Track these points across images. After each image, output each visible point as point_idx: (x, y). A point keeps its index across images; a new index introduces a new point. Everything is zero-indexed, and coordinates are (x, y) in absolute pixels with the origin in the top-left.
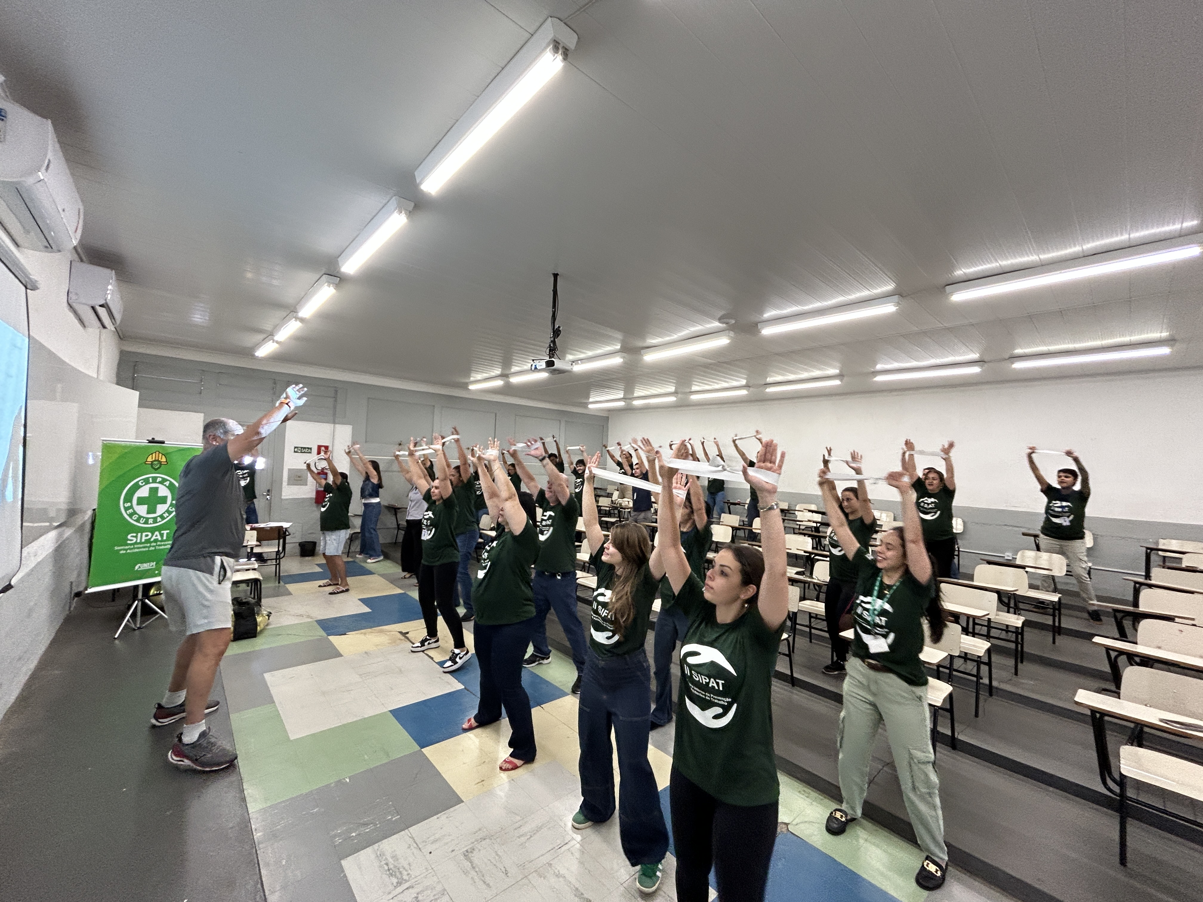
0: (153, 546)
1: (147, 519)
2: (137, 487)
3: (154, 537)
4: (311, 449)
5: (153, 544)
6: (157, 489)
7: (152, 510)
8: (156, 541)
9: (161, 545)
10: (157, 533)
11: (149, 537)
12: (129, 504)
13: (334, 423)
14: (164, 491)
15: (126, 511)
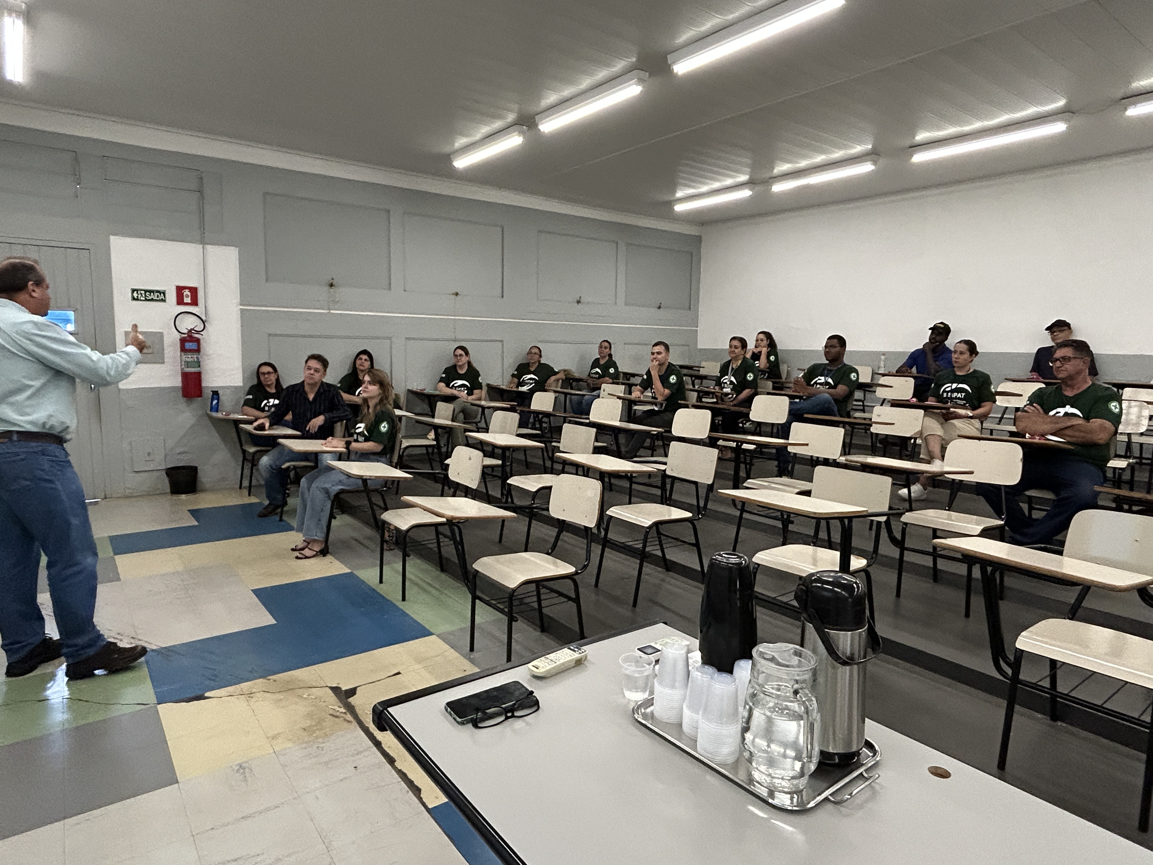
4: (164, 293)
13: (203, 242)
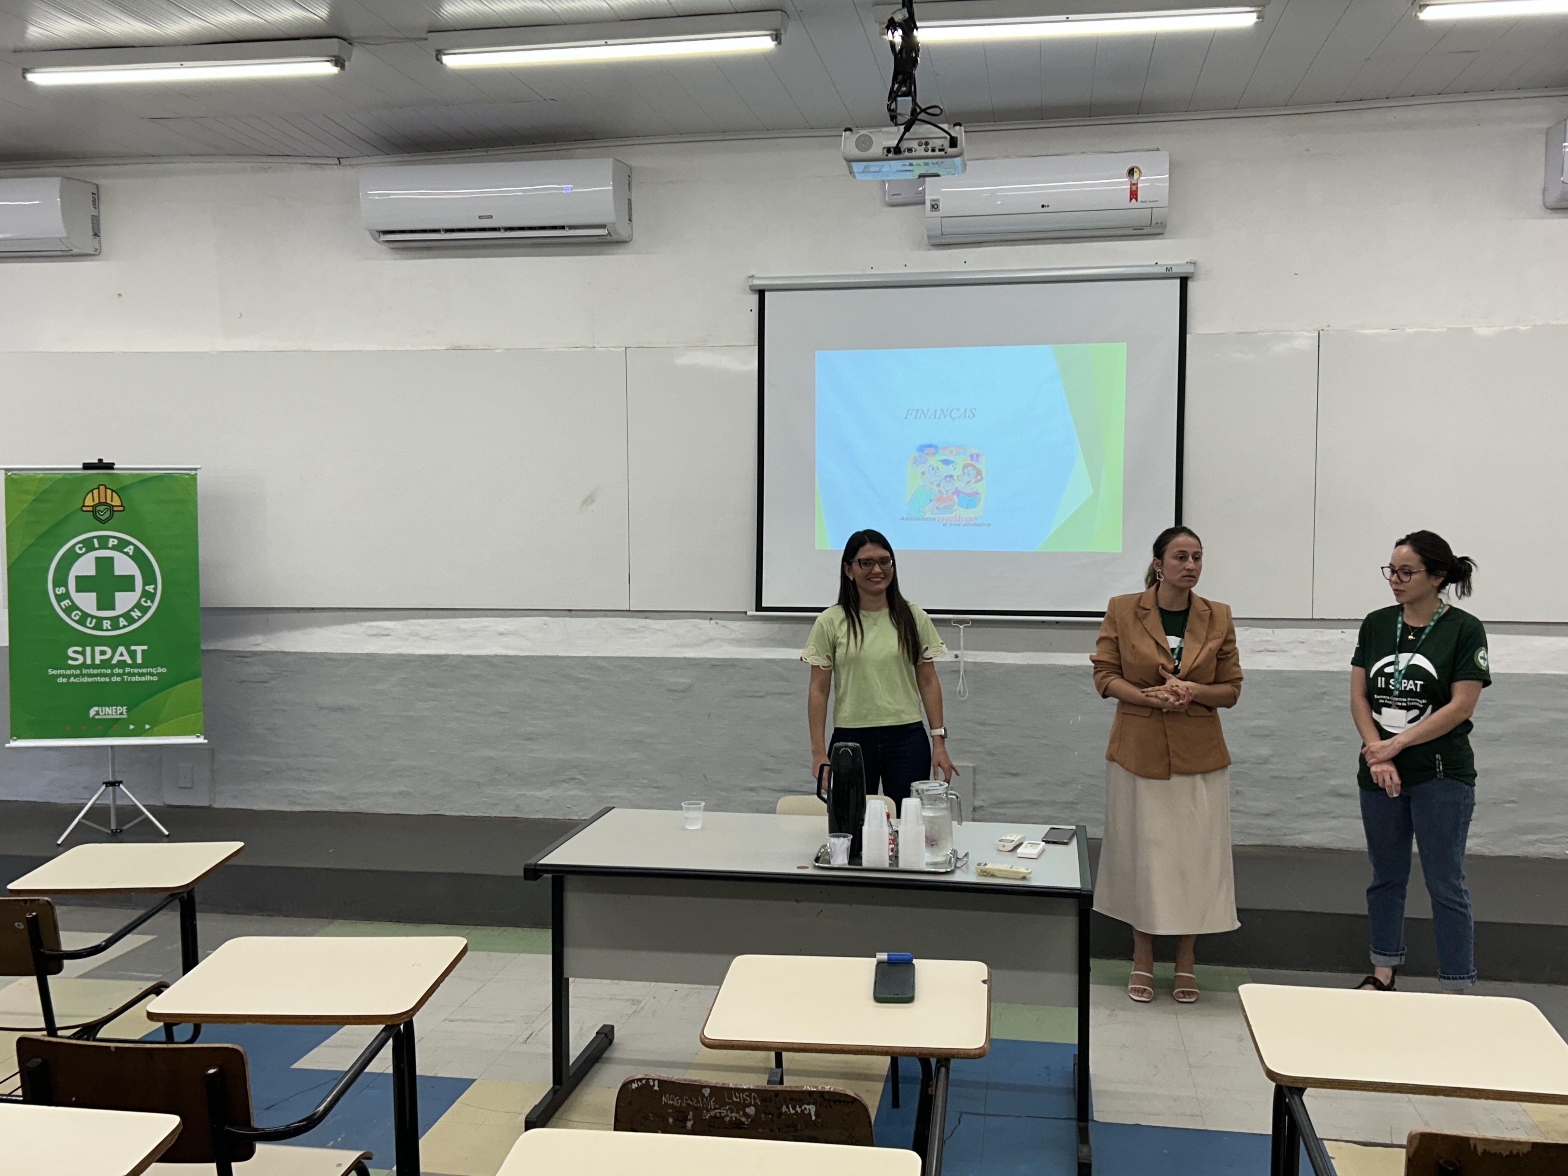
0: (118, 675)
2: (71, 558)
3: (118, 658)
5: (117, 671)
7: (106, 603)
8: (122, 664)
9: (130, 674)
10: (121, 649)
11: (106, 657)
12: (61, 590)
14: (124, 566)
15: (59, 602)
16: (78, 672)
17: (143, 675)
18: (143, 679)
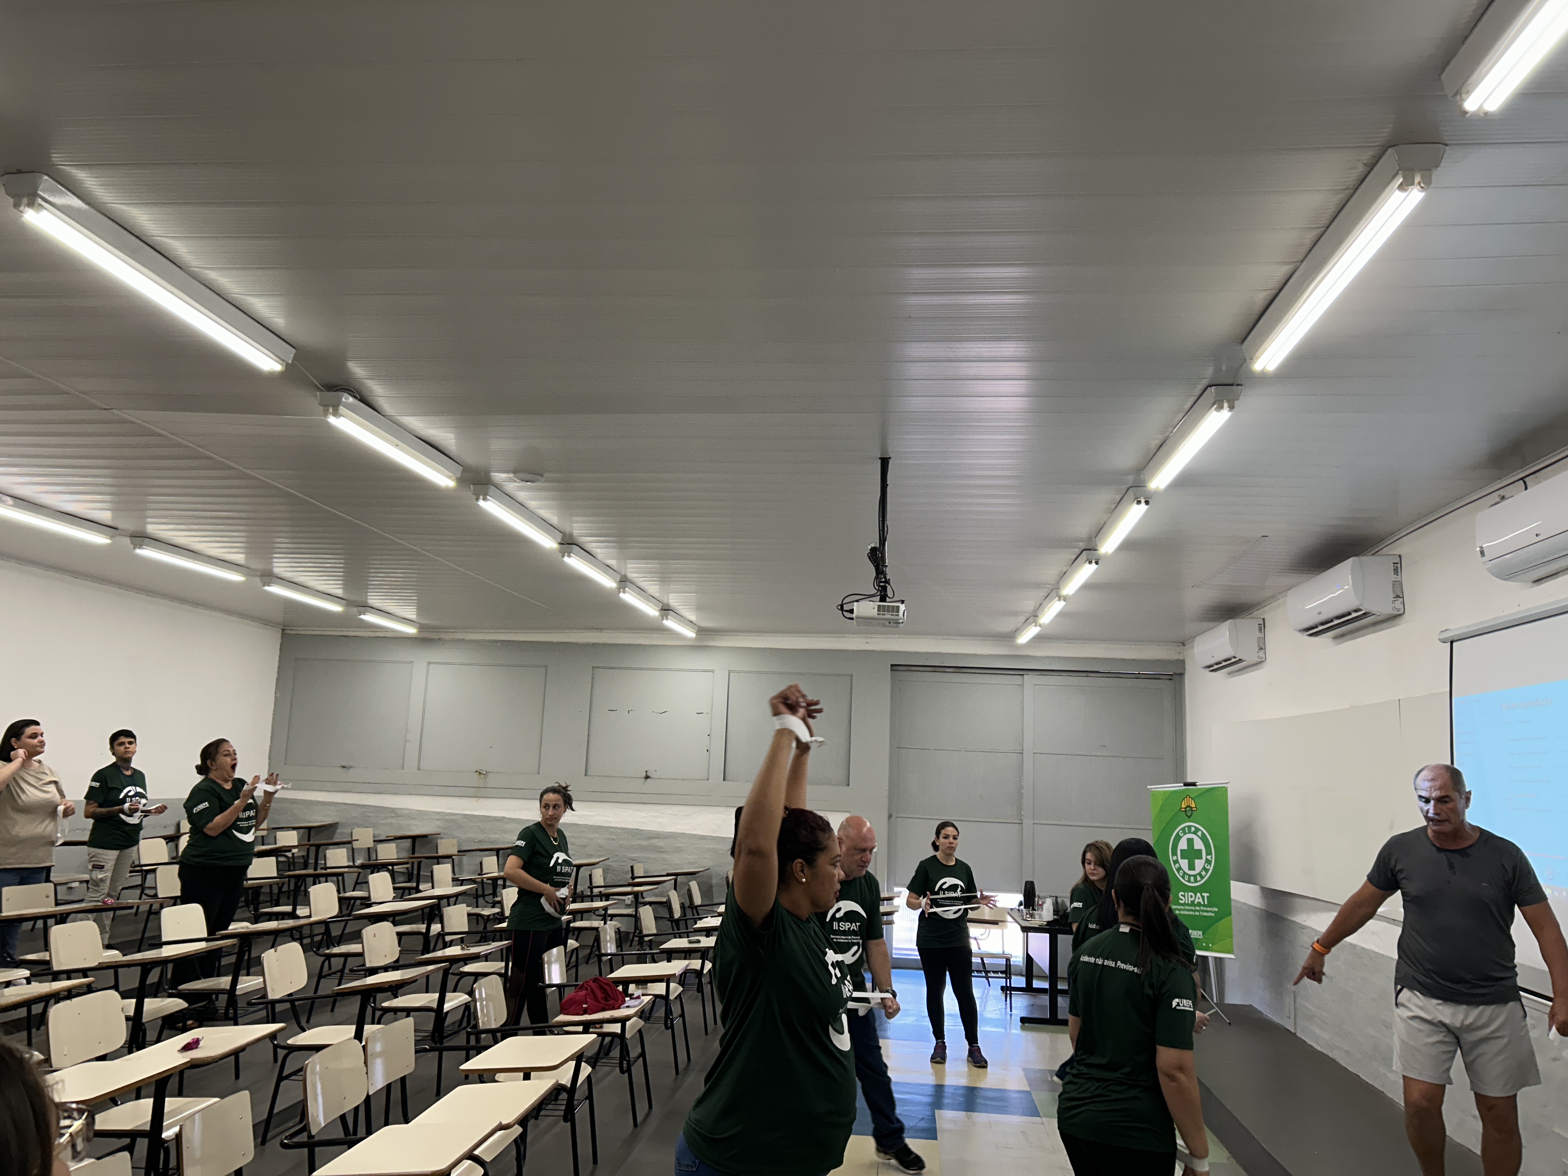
0: (1198, 911)
1: (1190, 876)
2: (1178, 838)
3: (1197, 900)
5: (1198, 908)
6: (1193, 839)
7: (1192, 867)
8: (1199, 904)
9: (1203, 911)
10: (1199, 895)
11: (1193, 899)
12: (1175, 858)
14: (1198, 845)
15: (1175, 865)
16: (1183, 908)
17: (1207, 911)
18: (1208, 914)
